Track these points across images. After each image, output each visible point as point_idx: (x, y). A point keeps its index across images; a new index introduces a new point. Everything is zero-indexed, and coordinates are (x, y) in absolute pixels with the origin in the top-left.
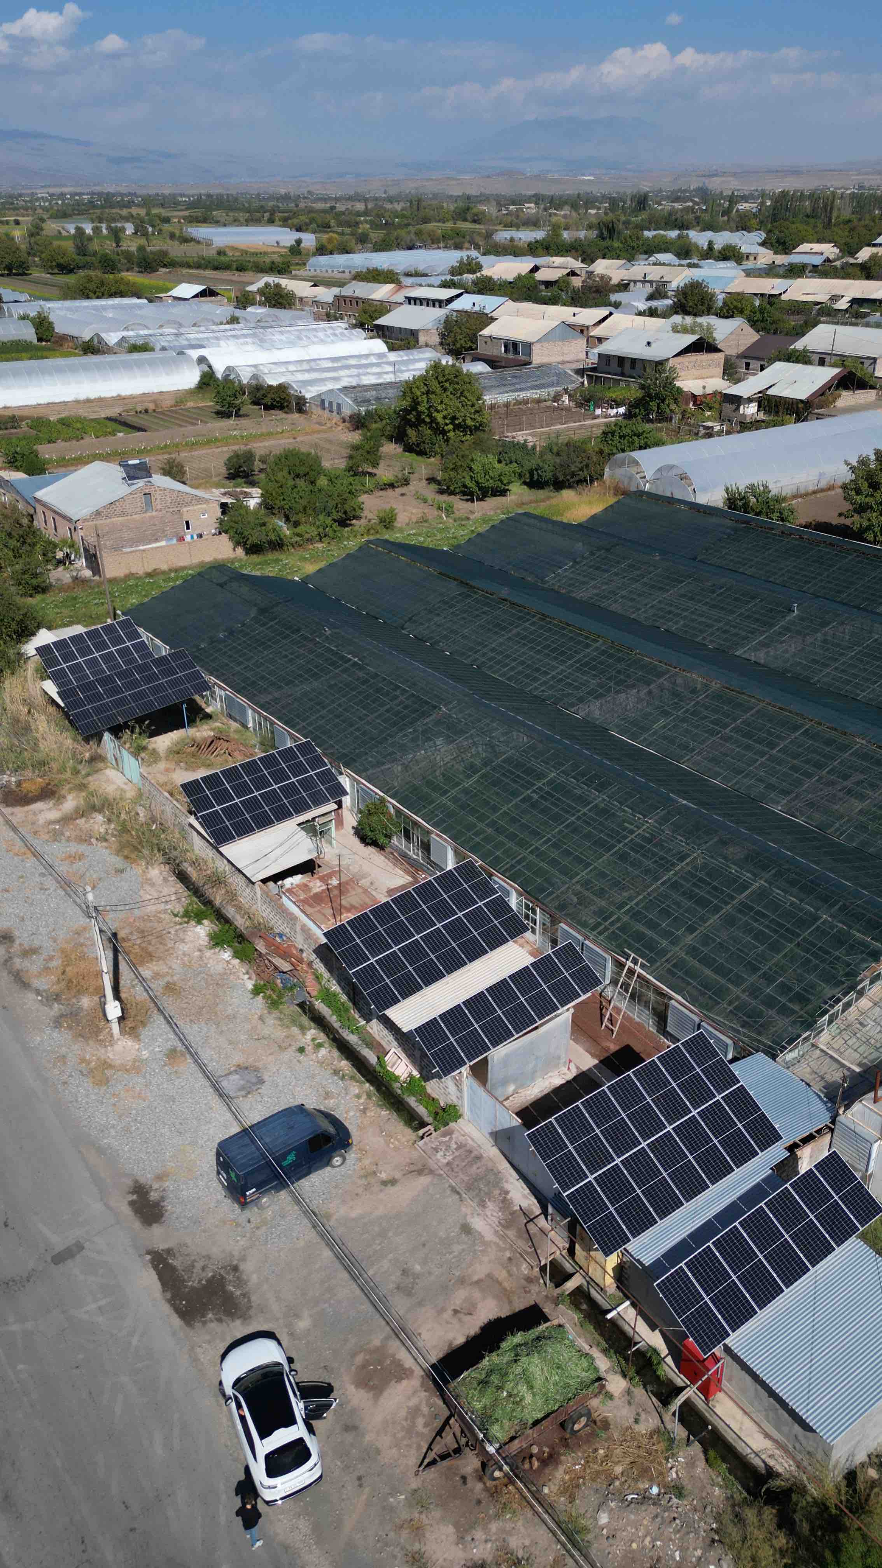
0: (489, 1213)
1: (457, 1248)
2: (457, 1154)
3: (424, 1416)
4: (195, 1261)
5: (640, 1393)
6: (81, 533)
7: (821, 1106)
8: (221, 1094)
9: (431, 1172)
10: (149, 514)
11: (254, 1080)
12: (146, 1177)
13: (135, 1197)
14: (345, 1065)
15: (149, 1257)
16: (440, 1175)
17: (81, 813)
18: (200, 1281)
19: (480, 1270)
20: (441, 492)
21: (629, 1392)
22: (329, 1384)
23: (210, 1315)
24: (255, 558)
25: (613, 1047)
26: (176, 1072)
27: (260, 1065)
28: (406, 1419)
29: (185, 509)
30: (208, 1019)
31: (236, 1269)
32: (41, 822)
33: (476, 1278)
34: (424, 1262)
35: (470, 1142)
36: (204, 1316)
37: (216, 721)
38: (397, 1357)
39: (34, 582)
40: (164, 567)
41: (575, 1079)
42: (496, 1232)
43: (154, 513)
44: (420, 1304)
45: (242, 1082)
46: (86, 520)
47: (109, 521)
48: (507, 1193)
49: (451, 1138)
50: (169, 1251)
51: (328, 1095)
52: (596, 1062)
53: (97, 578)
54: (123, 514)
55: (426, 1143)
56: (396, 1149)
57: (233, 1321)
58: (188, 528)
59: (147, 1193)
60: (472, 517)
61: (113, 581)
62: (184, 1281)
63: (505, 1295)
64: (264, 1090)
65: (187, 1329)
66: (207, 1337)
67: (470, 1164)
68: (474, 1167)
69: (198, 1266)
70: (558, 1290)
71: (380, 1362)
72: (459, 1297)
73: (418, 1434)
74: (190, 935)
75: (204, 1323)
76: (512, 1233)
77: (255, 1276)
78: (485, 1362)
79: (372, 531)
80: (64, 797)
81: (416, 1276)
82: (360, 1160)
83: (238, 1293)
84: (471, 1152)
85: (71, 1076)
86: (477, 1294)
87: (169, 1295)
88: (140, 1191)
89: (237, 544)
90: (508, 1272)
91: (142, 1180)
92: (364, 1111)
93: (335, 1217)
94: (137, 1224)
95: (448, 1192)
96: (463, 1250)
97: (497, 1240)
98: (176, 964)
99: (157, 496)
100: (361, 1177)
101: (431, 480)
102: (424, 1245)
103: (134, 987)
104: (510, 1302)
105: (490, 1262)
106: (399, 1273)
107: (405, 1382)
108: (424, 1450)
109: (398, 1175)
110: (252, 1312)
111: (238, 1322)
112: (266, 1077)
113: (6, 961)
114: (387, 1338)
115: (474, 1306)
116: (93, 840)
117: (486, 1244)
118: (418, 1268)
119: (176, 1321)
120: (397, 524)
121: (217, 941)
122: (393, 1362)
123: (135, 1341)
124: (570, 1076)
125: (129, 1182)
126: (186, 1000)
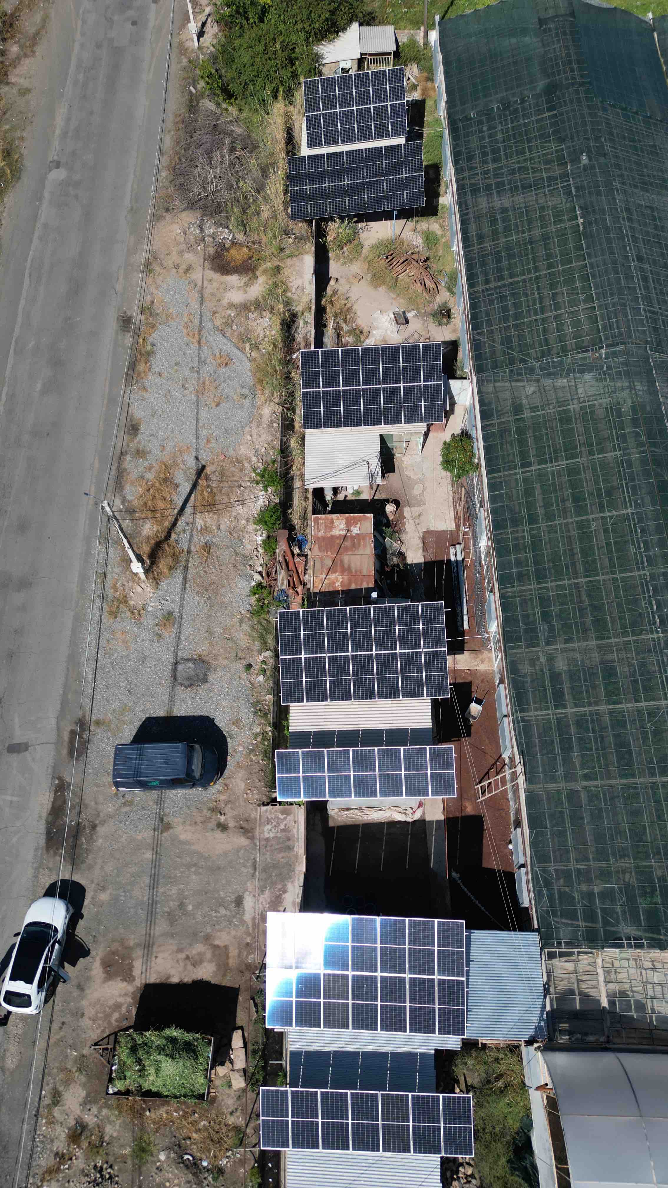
0: (261, 899)
1: (223, 911)
2: (279, 835)
3: (121, 1013)
11: (201, 676)
12: (91, 717)
13: (77, 728)
14: (268, 700)
15: (57, 782)
17: (258, 305)
18: (72, 821)
19: (223, 939)
23: (62, 851)
25: (469, 811)
26: (160, 636)
27: (214, 663)
28: (110, 1008)
30: (209, 598)
33: (217, 942)
34: (197, 906)
36: (58, 849)
37: (437, 221)
38: (134, 963)
41: (412, 823)
44: (172, 936)
45: (193, 673)
48: (285, 892)
49: (285, 818)
50: (69, 785)
55: (266, 811)
59: (85, 729)
62: (64, 814)
63: (225, 968)
64: (202, 690)
66: (51, 866)
67: (281, 850)
68: (281, 855)
71: (123, 960)
72: (198, 948)
74: (251, 500)
77: (101, 841)
80: (256, 278)
81: (185, 913)
82: (219, 792)
83: (85, 846)
86: (209, 955)
88: (82, 724)
90: (240, 953)
91: (88, 719)
92: (250, 752)
94: (64, 753)
95: (249, 864)
96: (225, 916)
97: (250, 924)
100: (209, 808)
102: (206, 893)
103: (184, 531)
104: (224, 975)
105: (235, 937)
106: (176, 904)
107: (125, 984)
108: (105, 1035)
109: (232, 824)
112: (210, 678)
113: (122, 454)
114: (138, 945)
115: (201, 962)
116: (248, 346)
117: (242, 922)
119: (42, 841)
121: (264, 517)
122: (129, 964)
124: (409, 820)
125: (80, 714)
126: (207, 569)
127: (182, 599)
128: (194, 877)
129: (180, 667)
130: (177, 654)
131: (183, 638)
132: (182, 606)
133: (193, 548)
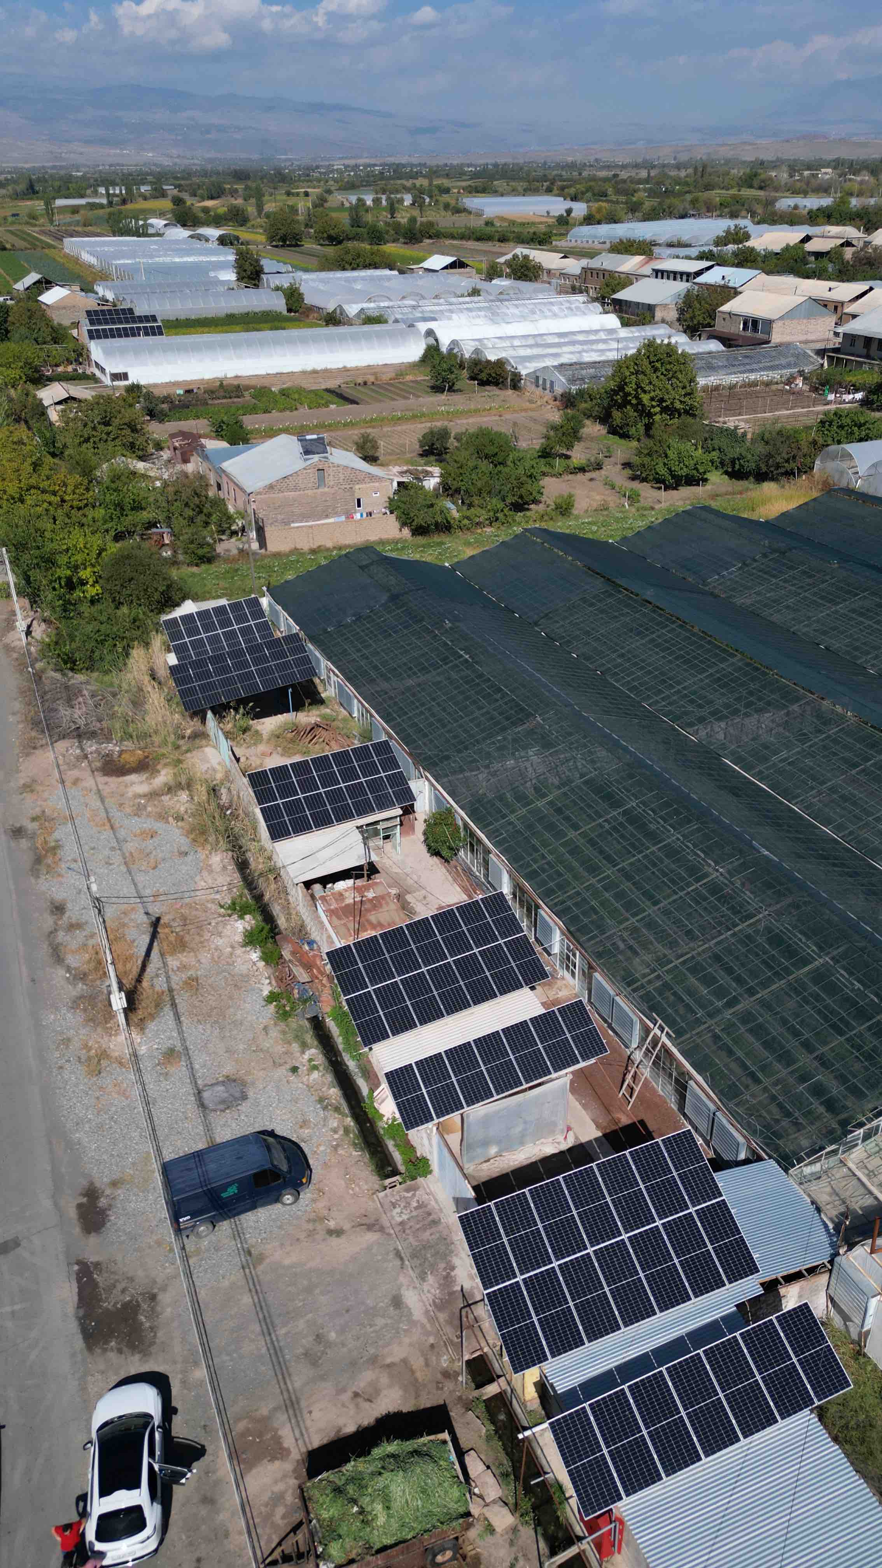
0: (426, 1288)
1: (380, 1322)
2: (414, 1213)
3: (286, 1506)
4: (117, 1281)
5: (527, 1533)
6: (253, 506)
7: (824, 1238)
8: (202, 1105)
9: (382, 1229)
10: (321, 490)
11: (237, 1095)
12: (102, 1180)
13: (85, 1200)
14: (334, 1093)
15: (76, 1267)
16: (389, 1234)
17: (170, 789)
18: (116, 1304)
19: (396, 1353)
20: (633, 478)
21: (514, 1530)
22: (203, 1446)
23: (113, 1344)
24: (420, 540)
25: (625, 1120)
26: (167, 1074)
27: (249, 1079)
28: (266, 1505)
29: (357, 487)
30: (216, 1022)
31: (153, 1297)
32: (130, 794)
33: (389, 1361)
34: (342, 1331)
35: (433, 1203)
36: (107, 1342)
37: (327, 707)
38: (280, 1433)
39: (200, 552)
40: (330, 544)
41: (570, 1150)
42: (427, 1312)
43: (326, 490)
44: (323, 1378)
45: (226, 1095)
46: (259, 493)
47: (281, 495)
48: (453, 1268)
49: (414, 1195)
50: (97, 1265)
51: (305, 1124)
52: (599, 1134)
53: (263, 551)
54: (295, 489)
55: (386, 1195)
56: (355, 1195)
57: (133, 1355)
58: (359, 506)
59: (97, 1198)
60: (657, 507)
61: (277, 555)
62: (100, 1300)
63: (414, 1386)
64: (245, 1107)
65: (86, 1353)
66: (102, 1367)
67: (424, 1228)
68: (428, 1233)
69: (120, 1287)
70: (476, 1393)
71: (260, 1435)
72: (365, 1378)
73: (274, 1526)
74: (228, 931)
75: (105, 1350)
76: (442, 1316)
77: (169, 1310)
78: (349, 1466)
79: (546, 518)
80: (158, 772)
81: (329, 1345)
82: (314, 1201)
83: (147, 1325)
84: (429, 1214)
85: (68, 1061)
86: (384, 1380)
87: (81, 1312)
88: (92, 1194)
89: (404, 524)
90: (426, 1360)
91: (98, 1184)
92: (336, 1148)
93: (268, 1261)
94: (77, 1230)
95: (391, 1256)
96: (386, 1325)
97: (425, 1321)
98: (205, 957)
99: (330, 472)
100: (309, 1221)
101: (627, 465)
102: (347, 1311)
103: (157, 976)
104: (417, 1396)
105: (411, 1345)
106: (311, 1339)
107: (277, 1463)
108: (273, 1545)
109: (347, 1226)
110: (153, 1349)
111: (137, 1357)
112: (251, 1094)
113: (51, 933)
114: (275, 1409)
115: (377, 1392)
116: (170, 819)
117: (413, 1323)
118: (333, 1335)
119: (79, 1342)
120: (575, 512)
121: (251, 939)
122: (273, 1437)
123: (33, 1356)
124: (564, 1146)
125: (84, 1183)
126: (201, 998)
127: (181, 1032)
128: (323, 1299)
129: (206, 1095)
130: (196, 1083)
131: (197, 1066)
132: (183, 1040)
133: (175, 986)
